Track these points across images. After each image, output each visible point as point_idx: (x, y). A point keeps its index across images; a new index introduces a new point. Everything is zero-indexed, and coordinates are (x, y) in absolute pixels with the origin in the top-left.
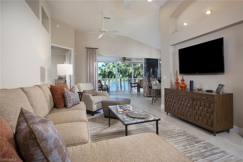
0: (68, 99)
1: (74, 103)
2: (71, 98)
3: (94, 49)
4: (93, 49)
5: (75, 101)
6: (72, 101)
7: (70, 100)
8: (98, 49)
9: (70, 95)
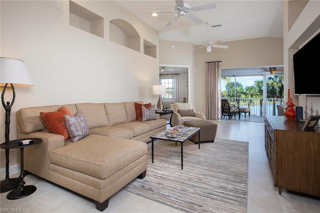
0: (143, 114)
1: (149, 118)
2: (146, 114)
3: (217, 63)
4: (215, 63)
5: (149, 116)
6: (146, 116)
7: (145, 115)
8: (221, 61)
9: (145, 111)
